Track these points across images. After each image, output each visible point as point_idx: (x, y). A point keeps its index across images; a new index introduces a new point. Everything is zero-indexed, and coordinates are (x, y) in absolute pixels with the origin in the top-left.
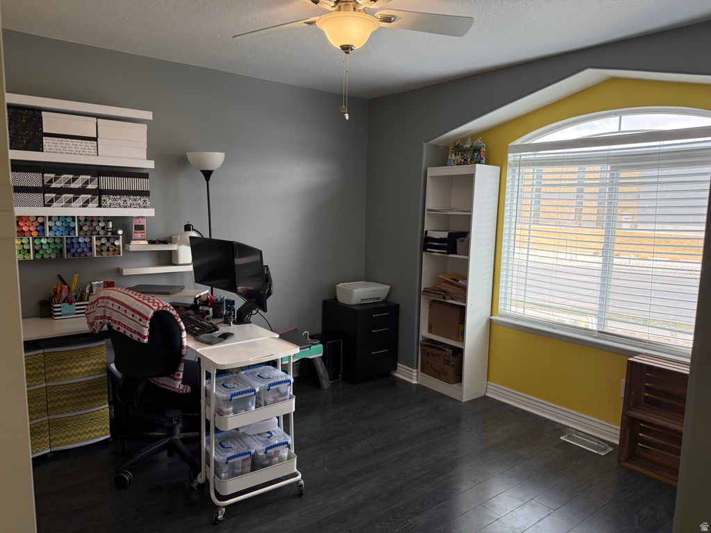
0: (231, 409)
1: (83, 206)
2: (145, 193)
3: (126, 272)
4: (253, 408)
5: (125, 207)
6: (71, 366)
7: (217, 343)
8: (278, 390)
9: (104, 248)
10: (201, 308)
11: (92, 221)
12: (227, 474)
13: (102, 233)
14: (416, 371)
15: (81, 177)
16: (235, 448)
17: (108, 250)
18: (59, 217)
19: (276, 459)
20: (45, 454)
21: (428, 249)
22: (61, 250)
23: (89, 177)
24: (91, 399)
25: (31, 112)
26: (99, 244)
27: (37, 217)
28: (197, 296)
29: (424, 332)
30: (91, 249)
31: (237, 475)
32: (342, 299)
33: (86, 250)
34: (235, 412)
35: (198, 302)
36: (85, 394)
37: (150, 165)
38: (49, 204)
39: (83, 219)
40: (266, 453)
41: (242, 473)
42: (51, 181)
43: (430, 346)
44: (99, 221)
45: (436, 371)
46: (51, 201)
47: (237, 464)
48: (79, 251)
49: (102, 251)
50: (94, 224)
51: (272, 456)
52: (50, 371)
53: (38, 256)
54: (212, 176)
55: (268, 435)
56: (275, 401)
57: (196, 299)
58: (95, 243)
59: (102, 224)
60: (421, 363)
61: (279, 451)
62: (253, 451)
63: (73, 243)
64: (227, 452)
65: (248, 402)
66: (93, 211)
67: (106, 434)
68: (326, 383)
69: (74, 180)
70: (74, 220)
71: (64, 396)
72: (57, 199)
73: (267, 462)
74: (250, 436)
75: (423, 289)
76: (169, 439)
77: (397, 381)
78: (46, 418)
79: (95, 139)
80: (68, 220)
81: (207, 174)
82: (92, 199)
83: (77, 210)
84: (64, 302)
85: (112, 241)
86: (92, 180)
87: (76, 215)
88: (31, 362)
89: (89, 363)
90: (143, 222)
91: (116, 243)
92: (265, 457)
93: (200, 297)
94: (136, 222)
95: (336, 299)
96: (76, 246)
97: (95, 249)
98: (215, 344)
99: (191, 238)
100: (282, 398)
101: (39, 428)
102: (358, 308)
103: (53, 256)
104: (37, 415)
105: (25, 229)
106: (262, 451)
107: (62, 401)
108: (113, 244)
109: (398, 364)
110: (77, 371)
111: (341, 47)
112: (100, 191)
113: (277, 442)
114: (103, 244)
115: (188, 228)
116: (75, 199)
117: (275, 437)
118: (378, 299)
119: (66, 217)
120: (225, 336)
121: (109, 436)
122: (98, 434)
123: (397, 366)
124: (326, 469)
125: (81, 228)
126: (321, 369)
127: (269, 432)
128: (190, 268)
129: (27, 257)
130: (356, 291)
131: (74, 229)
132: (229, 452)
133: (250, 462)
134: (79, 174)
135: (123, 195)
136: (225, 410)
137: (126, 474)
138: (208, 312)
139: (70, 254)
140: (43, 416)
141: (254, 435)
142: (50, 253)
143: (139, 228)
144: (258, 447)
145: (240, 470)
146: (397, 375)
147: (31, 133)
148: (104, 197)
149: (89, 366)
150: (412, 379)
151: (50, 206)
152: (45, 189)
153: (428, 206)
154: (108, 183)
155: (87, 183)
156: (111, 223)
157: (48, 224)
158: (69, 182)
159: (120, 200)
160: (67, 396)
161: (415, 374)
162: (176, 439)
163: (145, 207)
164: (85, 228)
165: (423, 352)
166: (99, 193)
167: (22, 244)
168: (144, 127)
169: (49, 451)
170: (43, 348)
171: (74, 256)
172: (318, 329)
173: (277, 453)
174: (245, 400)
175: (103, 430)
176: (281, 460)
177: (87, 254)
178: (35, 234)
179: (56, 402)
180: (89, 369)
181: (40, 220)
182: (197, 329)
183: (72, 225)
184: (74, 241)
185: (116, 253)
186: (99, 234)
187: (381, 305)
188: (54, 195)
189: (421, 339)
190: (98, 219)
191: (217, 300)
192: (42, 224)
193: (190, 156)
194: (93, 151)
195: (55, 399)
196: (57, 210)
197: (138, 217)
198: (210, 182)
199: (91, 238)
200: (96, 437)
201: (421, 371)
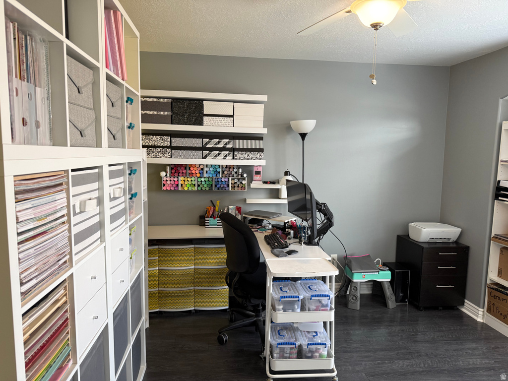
0: (281, 307)
1: (224, 159)
2: (261, 150)
3: (248, 201)
4: (299, 310)
5: (248, 159)
6: (208, 257)
7: (283, 256)
8: (320, 301)
9: (236, 185)
10: (287, 230)
11: (230, 168)
12: (278, 355)
13: (235, 175)
14: (482, 310)
15: (224, 140)
16: (287, 337)
17: (238, 187)
18: (211, 165)
19: (317, 354)
20: (190, 311)
21: (500, 198)
22: (212, 185)
23: (228, 140)
24: (218, 281)
25: (198, 102)
26: (233, 182)
27: (200, 165)
28: (286, 221)
29: (493, 275)
30: (228, 186)
31: (286, 358)
32: (413, 236)
33: (226, 186)
34: (285, 311)
35: (287, 225)
36: (215, 277)
37: (264, 131)
38: (204, 158)
39: (224, 167)
40: (308, 347)
41: (289, 358)
42: (206, 144)
43: (497, 290)
44: (234, 168)
45: (501, 314)
46: (206, 156)
47: (286, 350)
48: (222, 186)
49: (235, 187)
50: (231, 170)
51: (313, 351)
52: (197, 259)
53: (199, 189)
54: (307, 136)
55: (314, 334)
56: (317, 309)
57: (285, 223)
58: (231, 181)
59: (235, 170)
60: (488, 304)
61: (319, 349)
62: (298, 343)
63: (218, 181)
64: (279, 339)
65: (294, 305)
66: (229, 161)
67: (226, 306)
68: (392, 303)
69: (219, 142)
70: (220, 167)
71: (203, 276)
72: (209, 154)
73: (310, 355)
74: (301, 331)
75: (493, 235)
76: (256, 319)
77: (463, 316)
78: (193, 288)
79: (232, 116)
80: (217, 167)
81: (303, 136)
82: (229, 154)
83: (220, 161)
84: (211, 217)
85: (241, 181)
86: (229, 142)
87: (221, 164)
88: (186, 252)
89: (218, 257)
90: (260, 169)
91: (243, 182)
92: (308, 350)
93: (288, 222)
94: (255, 169)
95: (408, 236)
96: (220, 183)
97: (230, 185)
98: (280, 257)
99: (288, 181)
100: (323, 308)
101: (188, 293)
102: (425, 246)
103: (207, 189)
104: (188, 285)
105: (193, 172)
106: (305, 345)
107: (202, 278)
108: (241, 183)
109: (466, 301)
110: (211, 261)
111: (371, 25)
112: (234, 148)
113: (320, 342)
114: (235, 183)
115: (286, 173)
116: (219, 154)
117: (319, 337)
118: (449, 239)
119: (215, 165)
120: (290, 253)
121: (228, 307)
122: (221, 304)
123: (464, 302)
124: (364, 375)
125: (223, 172)
126: (388, 291)
127: (316, 332)
128: (286, 202)
129: (193, 189)
130: (424, 231)
131: (219, 172)
132: (283, 339)
133: (296, 351)
134: (222, 139)
135: (247, 151)
136: (277, 307)
137: (224, 335)
138: (289, 234)
139: (216, 188)
140: (192, 286)
141: (304, 331)
142: (206, 187)
143: (258, 173)
144: (303, 341)
145: (288, 355)
146: (463, 310)
147: (197, 115)
148: (236, 153)
149: (218, 259)
150: (478, 316)
151: (205, 158)
152: (203, 148)
153: (501, 158)
154: (239, 144)
155: (226, 144)
156: (241, 169)
157: (205, 169)
158: (216, 144)
159: (245, 154)
160: (205, 276)
161: (481, 313)
162: (260, 320)
163: (260, 159)
164: (226, 172)
165: (490, 294)
166: (233, 150)
167: (192, 181)
168: (263, 106)
169: (193, 308)
170: (194, 244)
171: (218, 189)
172: (392, 258)
173: (317, 350)
174: (292, 303)
175: (225, 303)
176: (321, 356)
177: (226, 189)
178: (198, 175)
179: (199, 279)
180: (218, 261)
181: (201, 167)
182: (276, 244)
183: (218, 170)
184: (219, 180)
185: (243, 188)
186: (233, 176)
187: (451, 245)
188: (208, 152)
189: (488, 282)
190: (233, 167)
191: (297, 225)
192: (202, 169)
193: (292, 123)
194: (231, 124)
195: (199, 277)
196: (209, 161)
197: (257, 166)
198: (305, 141)
199: (229, 178)
200: (220, 306)
201: (487, 312)
